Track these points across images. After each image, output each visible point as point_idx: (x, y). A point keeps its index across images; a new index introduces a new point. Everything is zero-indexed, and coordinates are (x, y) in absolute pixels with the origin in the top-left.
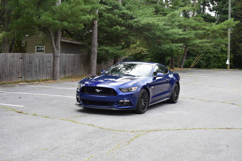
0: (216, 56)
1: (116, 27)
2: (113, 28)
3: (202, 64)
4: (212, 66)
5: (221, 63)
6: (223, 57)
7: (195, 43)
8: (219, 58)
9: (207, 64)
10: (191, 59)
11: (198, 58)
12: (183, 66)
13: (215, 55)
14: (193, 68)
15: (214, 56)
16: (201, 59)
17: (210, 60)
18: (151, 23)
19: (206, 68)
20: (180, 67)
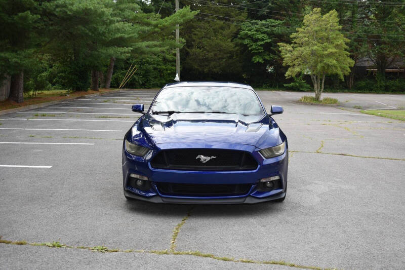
0: (157, 69)
1: (23, 14)
2: (16, 15)
3: (136, 82)
4: (151, 83)
5: (165, 79)
6: (167, 70)
7: (139, 47)
8: (160, 71)
9: (144, 82)
10: (118, 74)
11: (130, 73)
12: (109, 86)
13: (155, 66)
14: (124, 88)
15: (155, 69)
16: (135, 74)
17: (149, 75)
18: (93, 8)
19: (143, 88)
20: (104, 87)
